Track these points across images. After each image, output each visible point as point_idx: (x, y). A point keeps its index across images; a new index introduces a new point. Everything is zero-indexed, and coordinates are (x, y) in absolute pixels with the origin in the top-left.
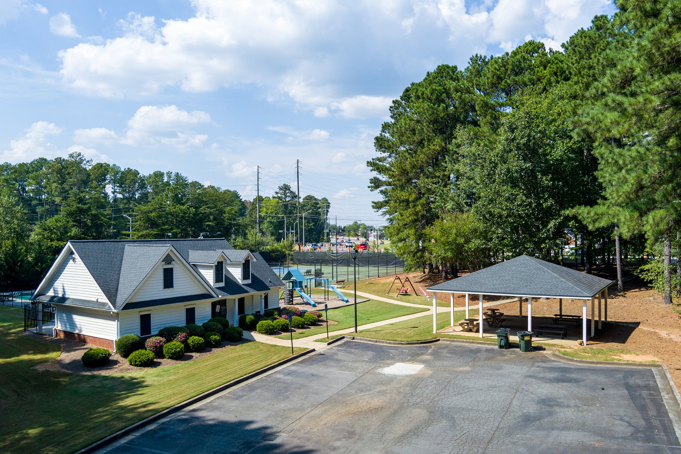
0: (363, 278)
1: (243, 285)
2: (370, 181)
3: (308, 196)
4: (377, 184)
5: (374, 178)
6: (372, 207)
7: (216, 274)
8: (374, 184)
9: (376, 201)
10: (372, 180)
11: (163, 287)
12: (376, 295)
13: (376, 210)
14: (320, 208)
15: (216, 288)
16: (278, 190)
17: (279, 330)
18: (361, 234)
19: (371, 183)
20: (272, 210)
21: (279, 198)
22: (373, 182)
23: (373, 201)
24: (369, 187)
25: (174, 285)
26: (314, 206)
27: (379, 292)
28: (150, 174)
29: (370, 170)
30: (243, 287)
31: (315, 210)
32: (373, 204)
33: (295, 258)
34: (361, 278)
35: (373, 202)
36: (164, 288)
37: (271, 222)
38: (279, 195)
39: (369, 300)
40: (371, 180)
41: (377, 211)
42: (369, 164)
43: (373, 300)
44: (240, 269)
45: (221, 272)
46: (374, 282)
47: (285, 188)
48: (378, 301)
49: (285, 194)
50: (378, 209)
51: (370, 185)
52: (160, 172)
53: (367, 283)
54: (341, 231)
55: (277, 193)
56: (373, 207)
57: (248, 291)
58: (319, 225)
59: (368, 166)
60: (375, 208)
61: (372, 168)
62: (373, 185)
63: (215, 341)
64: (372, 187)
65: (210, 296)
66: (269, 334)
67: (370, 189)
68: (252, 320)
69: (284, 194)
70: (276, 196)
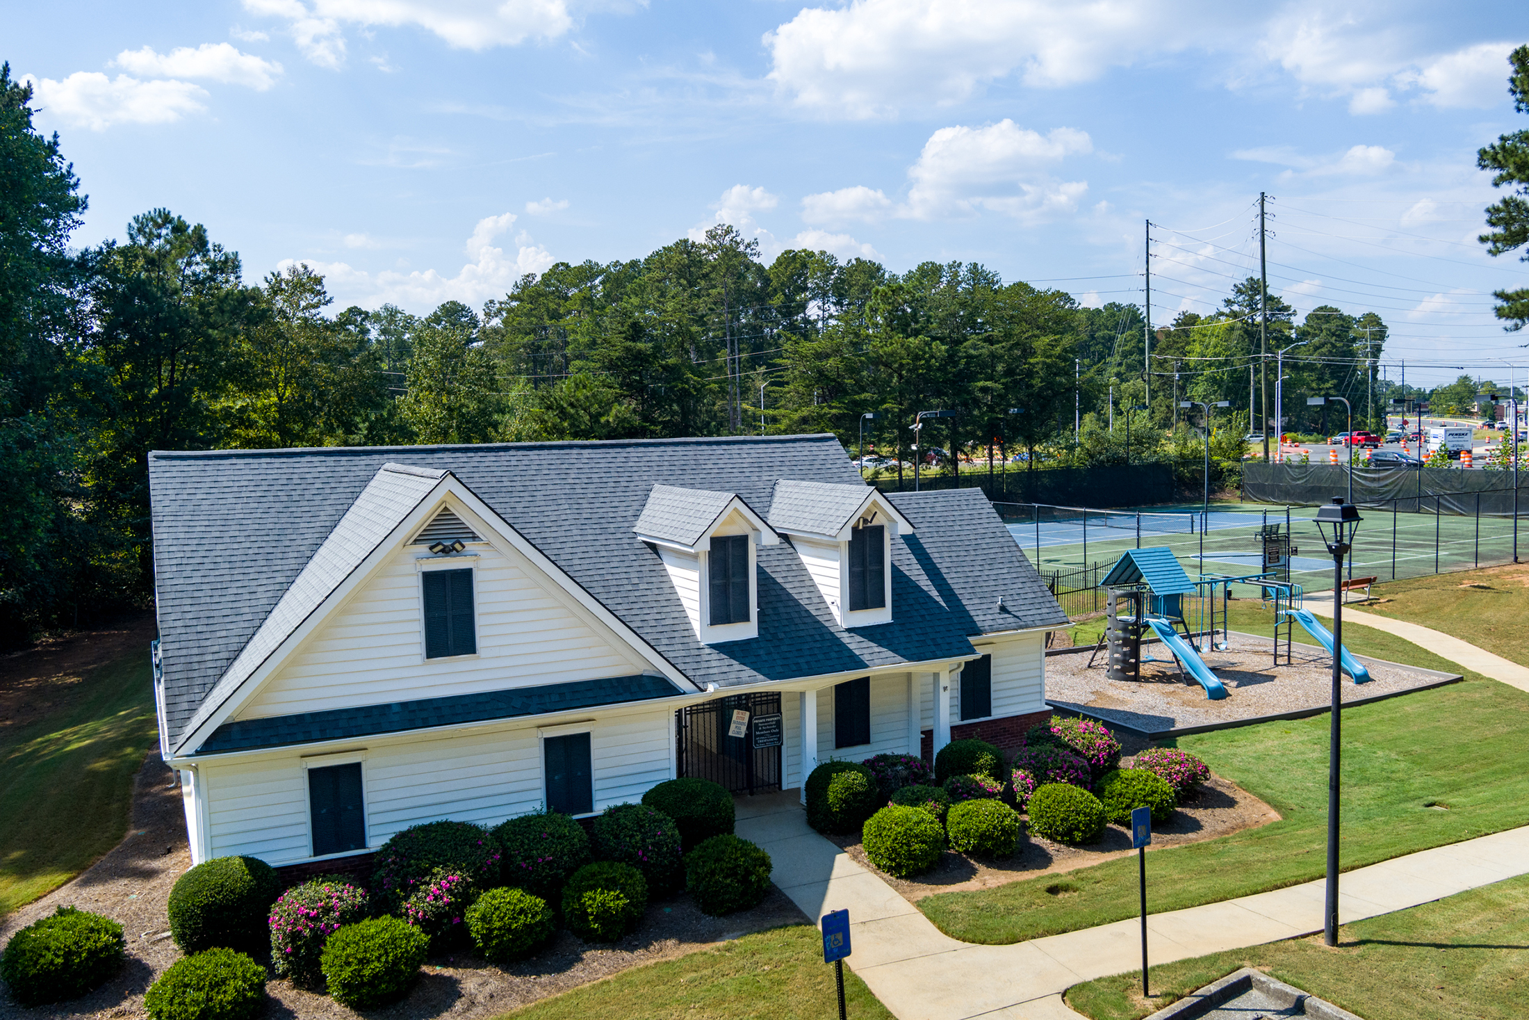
0: (1456, 563)
1: (849, 630)
2: (1486, 216)
3: (1321, 309)
4: (1515, 227)
5: (1505, 202)
6: (1493, 314)
7: (712, 586)
8: (1506, 229)
9: (1510, 290)
10: (1497, 210)
11: (421, 649)
12: (1497, 650)
13: (1510, 323)
14: (1354, 340)
15: (712, 646)
16: (1231, 296)
17: (966, 852)
18: (1480, 409)
19: (1493, 224)
20: (1217, 350)
21: (1234, 315)
22: (1500, 219)
23: (1499, 290)
24: (1483, 239)
25: (480, 642)
26: (1338, 336)
27: (1508, 636)
28: (910, 272)
29: (1490, 182)
30: (846, 638)
31: (1338, 345)
32: (1499, 303)
33: (1247, 481)
34: (1446, 564)
35: (1499, 295)
36: (429, 656)
37: (1213, 380)
38: (1236, 308)
39: (1461, 679)
40: (1492, 211)
41: (1517, 328)
42: (1488, 158)
43: (1477, 676)
44: (837, 565)
45: (737, 580)
46: (1496, 583)
47: (1252, 288)
48: (1498, 684)
49: (1252, 305)
50: (1521, 318)
51: (1488, 231)
52: (933, 264)
53: (1466, 585)
54: (1418, 403)
55: (1229, 302)
56: (1500, 313)
57: (866, 658)
58: (1348, 385)
59: (1484, 167)
60: (1508, 317)
61: (1497, 173)
62: (1499, 230)
63: (604, 915)
64: (1495, 239)
65: (663, 688)
66: (906, 877)
67: (1489, 245)
68: (855, 795)
69: (1249, 305)
70: (1227, 310)
